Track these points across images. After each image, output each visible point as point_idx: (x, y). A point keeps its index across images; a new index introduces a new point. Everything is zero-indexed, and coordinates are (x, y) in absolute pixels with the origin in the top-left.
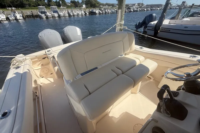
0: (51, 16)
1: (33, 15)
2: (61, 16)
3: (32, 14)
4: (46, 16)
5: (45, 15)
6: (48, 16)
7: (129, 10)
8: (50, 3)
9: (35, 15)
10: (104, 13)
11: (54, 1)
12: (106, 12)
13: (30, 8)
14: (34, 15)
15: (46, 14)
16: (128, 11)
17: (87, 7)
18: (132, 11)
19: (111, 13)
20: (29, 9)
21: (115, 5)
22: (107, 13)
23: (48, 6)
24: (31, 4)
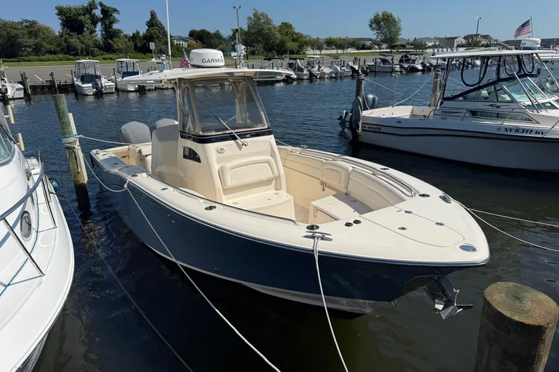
0: (111, 88)
1: (54, 83)
2: (147, 88)
3: (52, 82)
4: (97, 88)
5: (96, 86)
6: (102, 87)
7: (406, 65)
8: (110, 41)
9: (59, 86)
10: (305, 77)
11: (125, 36)
12: (311, 75)
13: (36, 57)
14: (57, 83)
15: (97, 84)
16: (402, 67)
17: (253, 53)
18: (420, 67)
19: (332, 78)
20: (34, 60)
21: (368, 43)
22: (316, 77)
23: (102, 52)
24: (41, 46)
